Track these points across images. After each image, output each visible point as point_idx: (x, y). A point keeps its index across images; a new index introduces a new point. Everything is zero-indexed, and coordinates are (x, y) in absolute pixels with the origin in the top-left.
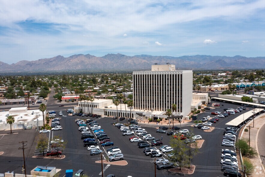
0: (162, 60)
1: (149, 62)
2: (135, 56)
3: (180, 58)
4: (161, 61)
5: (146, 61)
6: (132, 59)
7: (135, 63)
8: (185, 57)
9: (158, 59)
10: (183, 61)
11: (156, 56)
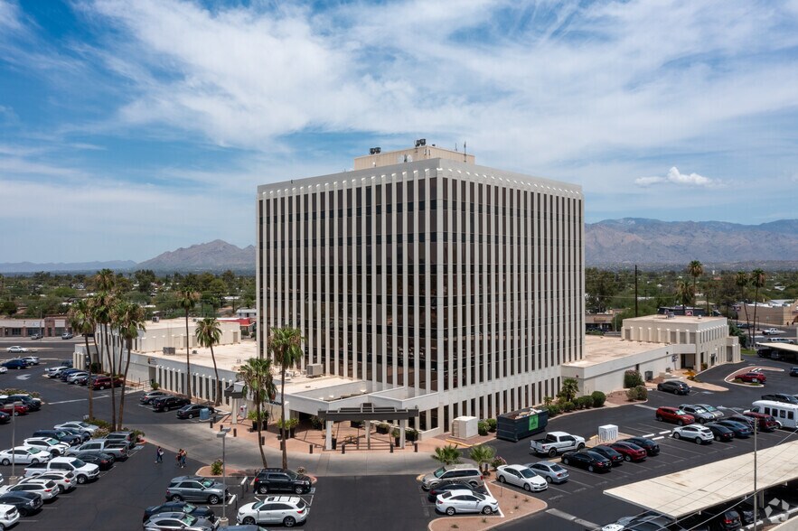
0: (695, 234)
1: (648, 242)
2: (602, 223)
3: (763, 227)
4: (694, 237)
5: (641, 240)
6: (592, 232)
7: (600, 246)
8: (782, 223)
9: (681, 233)
10: (777, 238)
11: (675, 224)
